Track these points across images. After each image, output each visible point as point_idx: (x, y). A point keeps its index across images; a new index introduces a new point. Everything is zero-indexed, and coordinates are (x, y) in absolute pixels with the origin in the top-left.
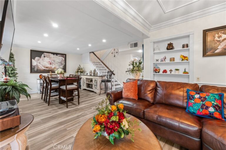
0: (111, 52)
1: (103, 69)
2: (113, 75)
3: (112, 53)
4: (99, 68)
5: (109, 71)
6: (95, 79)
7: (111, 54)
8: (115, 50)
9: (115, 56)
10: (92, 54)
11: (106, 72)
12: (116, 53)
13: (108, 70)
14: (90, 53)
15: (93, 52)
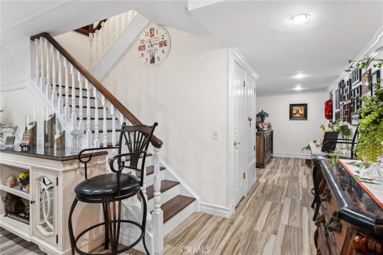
0: (138, 44)
1: (96, 117)
2: (151, 149)
3: (141, 48)
4: (77, 113)
5: (129, 124)
6: (40, 174)
7: (135, 52)
8: (152, 35)
9: (153, 61)
10: (43, 42)
11: (110, 131)
12: (157, 46)
13: (122, 119)
14: (33, 38)
15: (46, 35)
